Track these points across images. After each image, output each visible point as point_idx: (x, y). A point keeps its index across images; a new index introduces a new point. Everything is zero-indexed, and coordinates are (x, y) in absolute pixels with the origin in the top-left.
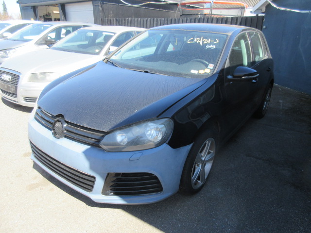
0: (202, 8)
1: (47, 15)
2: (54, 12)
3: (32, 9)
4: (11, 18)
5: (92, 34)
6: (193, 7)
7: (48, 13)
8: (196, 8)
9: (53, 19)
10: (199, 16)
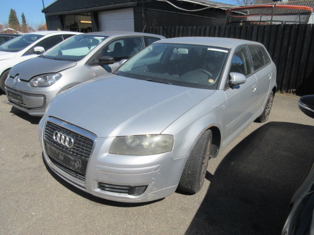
0: (246, 14)
1: (73, 25)
2: (82, 22)
3: (59, 19)
4: (30, 29)
5: (186, 51)
6: (237, 14)
7: (75, 22)
8: (241, 14)
9: (80, 29)
10: (241, 24)
